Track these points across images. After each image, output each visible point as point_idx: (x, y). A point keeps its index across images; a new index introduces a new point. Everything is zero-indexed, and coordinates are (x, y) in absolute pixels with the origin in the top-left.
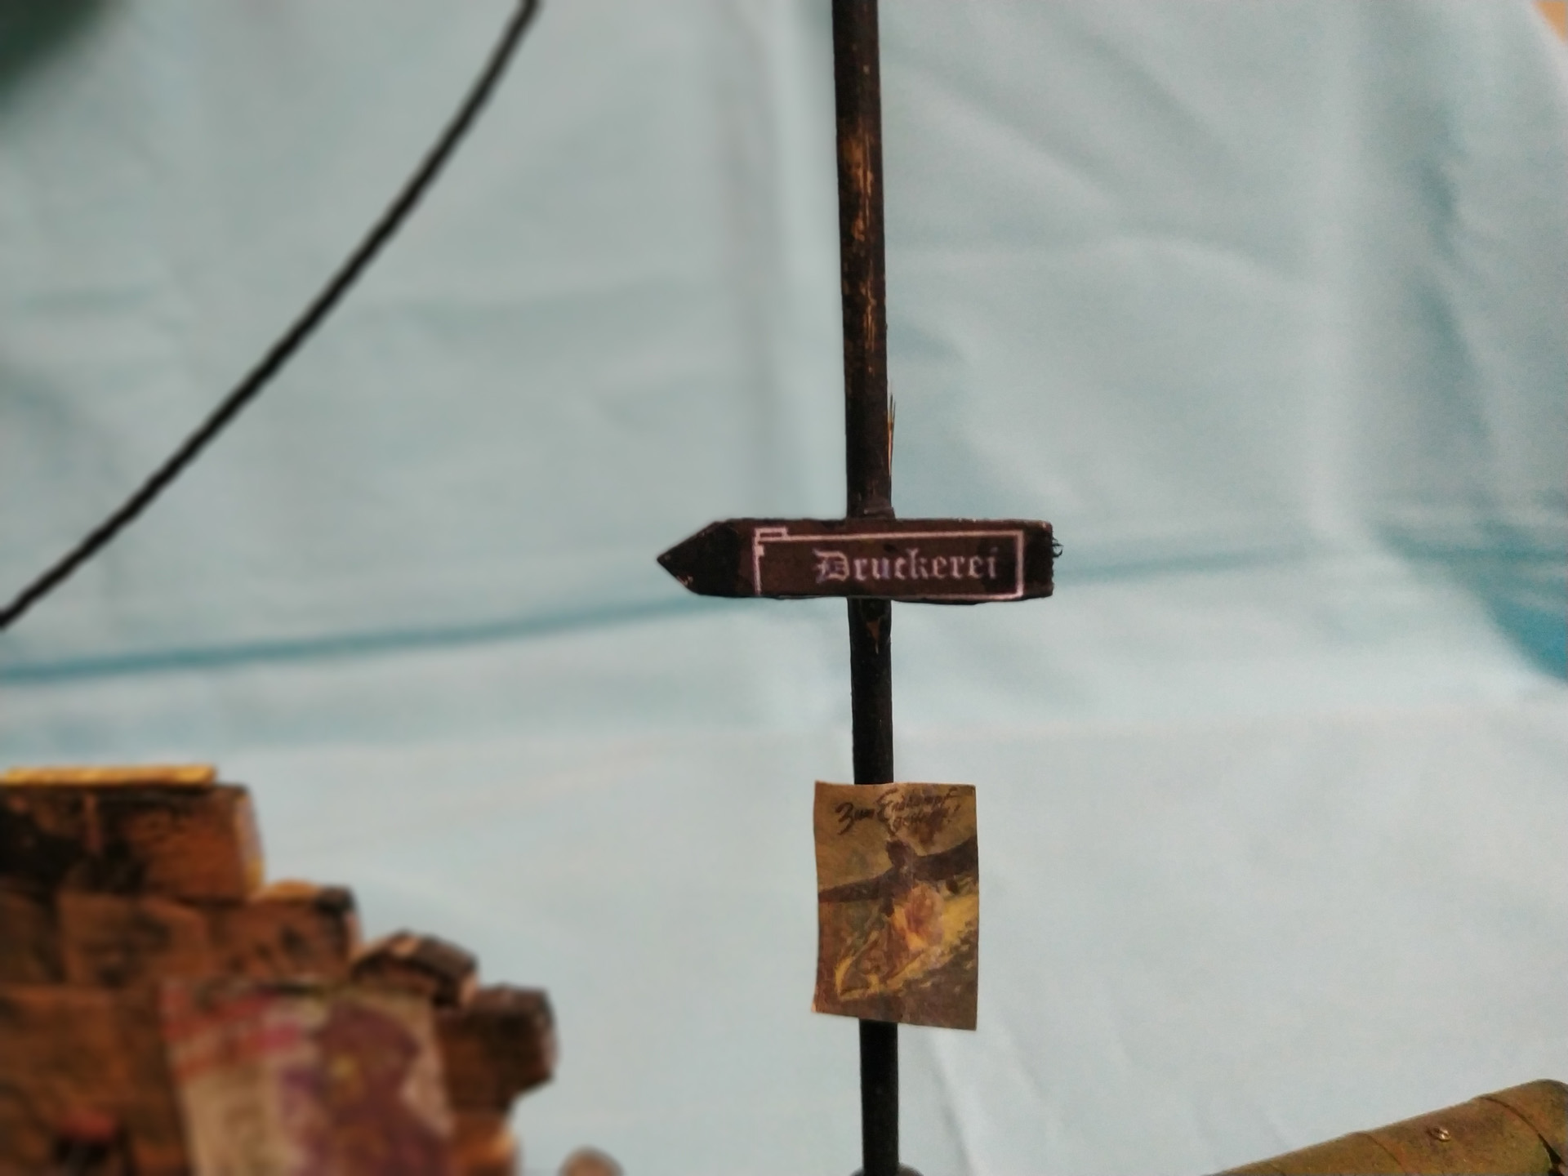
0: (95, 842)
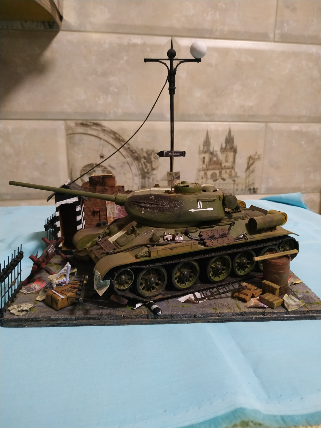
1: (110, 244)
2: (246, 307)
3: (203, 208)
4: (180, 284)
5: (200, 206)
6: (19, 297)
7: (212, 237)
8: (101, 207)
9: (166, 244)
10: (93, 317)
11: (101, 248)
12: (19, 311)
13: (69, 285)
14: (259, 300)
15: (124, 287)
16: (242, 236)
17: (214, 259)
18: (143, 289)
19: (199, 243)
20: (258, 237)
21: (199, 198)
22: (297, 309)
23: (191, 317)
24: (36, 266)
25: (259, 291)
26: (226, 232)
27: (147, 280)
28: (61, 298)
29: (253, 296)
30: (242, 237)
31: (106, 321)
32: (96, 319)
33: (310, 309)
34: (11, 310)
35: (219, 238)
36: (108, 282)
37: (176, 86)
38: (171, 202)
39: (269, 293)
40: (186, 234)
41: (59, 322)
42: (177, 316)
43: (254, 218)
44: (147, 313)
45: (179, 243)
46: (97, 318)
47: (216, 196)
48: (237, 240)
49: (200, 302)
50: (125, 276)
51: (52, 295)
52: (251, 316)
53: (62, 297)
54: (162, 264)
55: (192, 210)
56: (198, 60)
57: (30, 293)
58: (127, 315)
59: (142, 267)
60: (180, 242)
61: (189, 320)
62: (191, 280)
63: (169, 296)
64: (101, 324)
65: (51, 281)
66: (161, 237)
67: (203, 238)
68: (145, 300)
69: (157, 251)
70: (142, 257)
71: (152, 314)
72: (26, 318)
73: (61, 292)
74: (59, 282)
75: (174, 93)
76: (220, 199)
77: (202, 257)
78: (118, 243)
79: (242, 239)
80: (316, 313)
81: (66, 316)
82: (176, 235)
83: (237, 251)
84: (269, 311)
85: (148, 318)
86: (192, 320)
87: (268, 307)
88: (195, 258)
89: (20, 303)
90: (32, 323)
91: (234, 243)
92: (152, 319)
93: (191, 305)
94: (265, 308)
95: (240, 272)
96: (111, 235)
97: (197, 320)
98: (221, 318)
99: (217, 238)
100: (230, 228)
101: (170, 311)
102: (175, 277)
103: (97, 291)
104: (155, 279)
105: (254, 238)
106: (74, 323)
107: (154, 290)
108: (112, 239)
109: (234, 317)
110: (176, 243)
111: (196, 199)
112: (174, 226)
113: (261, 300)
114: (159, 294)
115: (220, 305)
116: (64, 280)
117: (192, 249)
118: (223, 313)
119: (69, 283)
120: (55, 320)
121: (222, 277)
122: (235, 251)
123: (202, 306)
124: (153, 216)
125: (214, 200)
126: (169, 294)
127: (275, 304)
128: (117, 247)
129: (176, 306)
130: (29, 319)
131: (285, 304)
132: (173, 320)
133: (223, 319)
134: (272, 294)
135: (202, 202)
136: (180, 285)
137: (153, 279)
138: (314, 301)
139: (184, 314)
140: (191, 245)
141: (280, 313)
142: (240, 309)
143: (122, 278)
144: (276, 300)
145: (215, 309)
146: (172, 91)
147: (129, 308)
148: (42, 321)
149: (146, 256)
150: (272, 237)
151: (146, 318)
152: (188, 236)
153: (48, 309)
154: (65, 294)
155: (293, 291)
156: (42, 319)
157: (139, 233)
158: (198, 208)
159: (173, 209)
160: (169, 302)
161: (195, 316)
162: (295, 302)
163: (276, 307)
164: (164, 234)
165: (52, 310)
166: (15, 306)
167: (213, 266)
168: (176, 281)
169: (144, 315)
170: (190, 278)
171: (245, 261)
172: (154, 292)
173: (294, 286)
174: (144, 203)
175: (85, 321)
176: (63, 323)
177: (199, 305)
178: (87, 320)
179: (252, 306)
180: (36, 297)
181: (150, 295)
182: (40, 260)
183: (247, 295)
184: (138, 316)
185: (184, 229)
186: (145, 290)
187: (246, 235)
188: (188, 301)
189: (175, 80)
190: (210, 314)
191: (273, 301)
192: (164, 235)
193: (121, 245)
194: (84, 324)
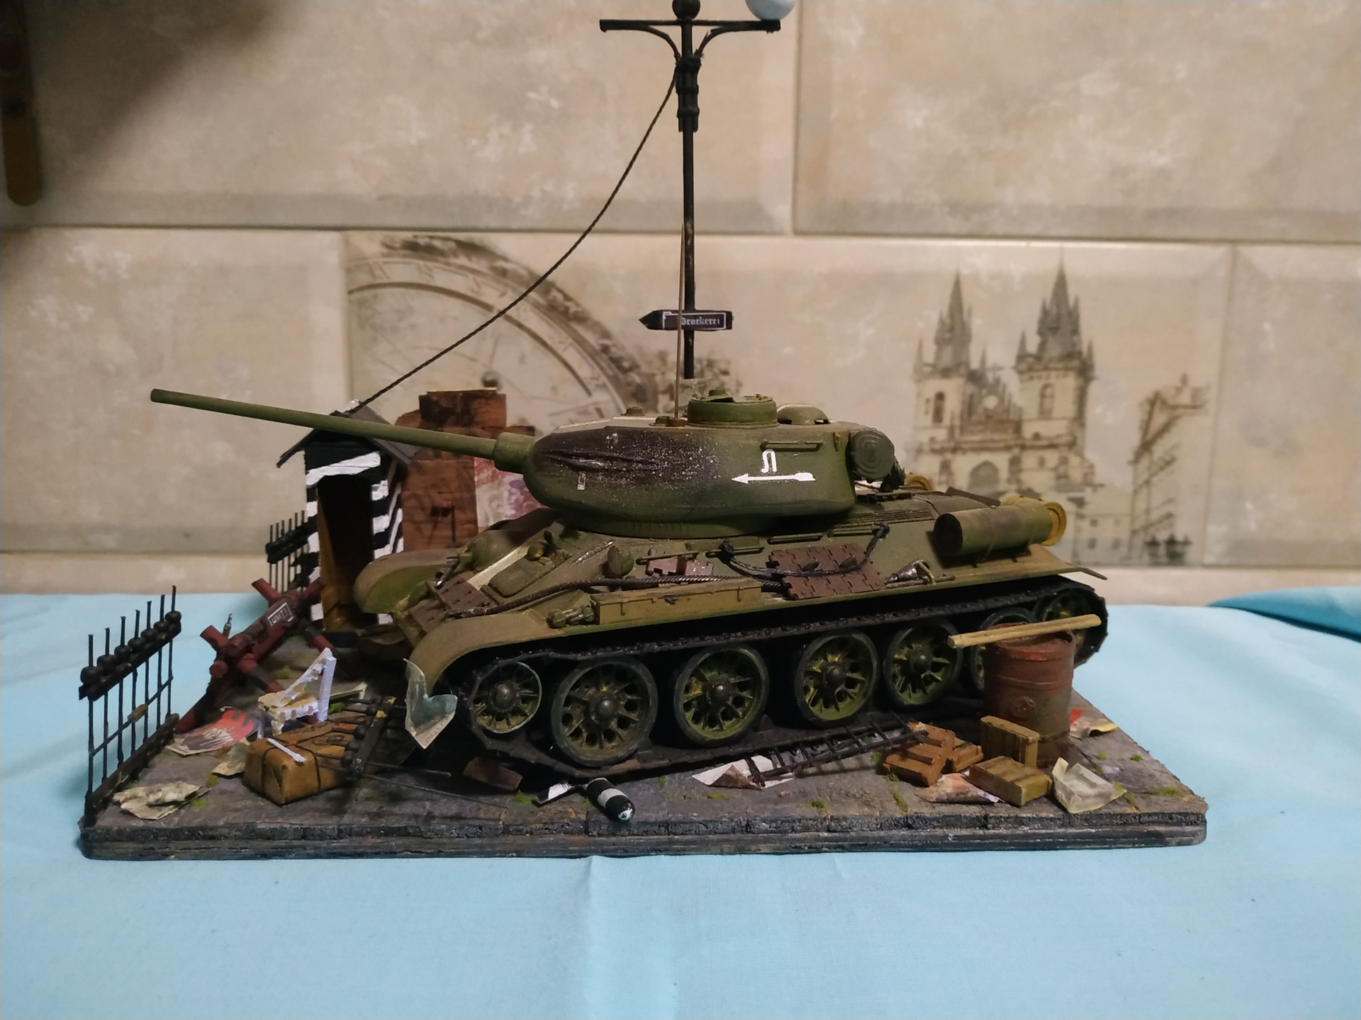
0: (459, 410)
1: (470, 592)
2: (924, 800)
3: (777, 474)
4: (702, 724)
5: (771, 466)
6: (161, 764)
7: (809, 571)
8: (458, 495)
9: (655, 586)
10: (399, 828)
11: (442, 606)
12: (151, 806)
13: (326, 724)
14: (966, 779)
15: (509, 724)
16: (914, 570)
17: (817, 645)
18: (576, 734)
19: (765, 589)
20: (966, 576)
21: (765, 440)
22: (1100, 809)
23: (734, 831)
24: (223, 665)
25: (970, 753)
26: (860, 557)
27: (586, 704)
28: (296, 762)
29: (949, 768)
30: (913, 574)
31: (445, 840)
32: (409, 835)
33: (1144, 810)
34: (124, 802)
35: (835, 573)
36: (451, 701)
37: (700, 104)
38: (673, 453)
39: (1003, 757)
40: (725, 556)
41: (282, 843)
42: (687, 827)
43: (955, 514)
44: (583, 817)
45: (697, 582)
46: (411, 831)
47: (824, 434)
48: (896, 584)
49: (768, 784)
50: (510, 687)
51: (265, 753)
52: (939, 832)
53: (298, 757)
54: (638, 652)
55: (744, 479)
56: (771, 25)
57: (197, 754)
58: (515, 821)
59: (572, 656)
60: (700, 582)
61: (727, 841)
62: (740, 713)
63: (665, 762)
64: (426, 853)
65: (267, 709)
66: (639, 562)
67: (779, 570)
68: (578, 773)
69: (621, 603)
70: (568, 622)
71: (602, 817)
72: (172, 826)
73: (299, 745)
74: (294, 713)
75: (695, 128)
76: (835, 445)
77: (777, 632)
78: (496, 589)
79: (912, 582)
80: (1167, 824)
81: (306, 824)
82: (690, 559)
83: (895, 619)
84: (1002, 814)
85: (587, 832)
86: (739, 840)
87: (999, 802)
88: (752, 636)
89: (158, 781)
90: (190, 844)
91: (883, 591)
92: (600, 835)
93: (737, 794)
94: (990, 803)
95: (910, 696)
96: (478, 569)
97: (754, 842)
98: (834, 834)
99: (828, 574)
100: (871, 546)
101: (663, 809)
102: (686, 701)
103: (414, 734)
104: (615, 703)
105: (952, 579)
106: (335, 848)
107: (614, 744)
108: (480, 579)
109: (882, 833)
110: (690, 582)
111: (756, 443)
112: (685, 529)
113: (977, 777)
114: (630, 757)
115: (834, 795)
116: (311, 709)
117: (742, 603)
118: (845, 819)
119: (327, 720)
120: (269, 834)
121: (846, 709)
122: (890, 618)
123: (775, 797)
124: (615, 499)
125: (819, 445)
126: (663, 759)
127: (1024, 791)
128: (494, 600)
129: (685, 797)
130: (181, 830)
131: (1059, 793)
132: (671, 842)
133: (845, 840)
134: (1015, 760)
135: (776, 450)
136: (703, 728)
137: (606, 703)
138: (1159, 784)
139: (711, 821)
140: (738, 590)
141: (1041, 819)
142: (904, 807)
143: (502, 693)
144: (1027, 777)
145: (817, 806)
146: (688, 120)
147: (526, 800)
148: (226, 838)
149: (583, 622)
150: (1012, 577)
151: (579, 833)
152: (732, 563)
153: (251, 802)
154: (310, 751)
155: (1086, 756)
156: (225, 831)
157: (568, 555)
158: (765, 470)
159: (679, 472)
160: (662, 786)
161: (748, 828)
162: (1093, 785)
163: (1027, 804)
164: (649, 553)
165: (262, 803)
166: (140, 790)
167: (816, 668)
168: (689, 715)
169: (573, 821)
170: (738, 707)
171: (923, 657)
172: (611, 749)
173: (1092, 740)
174: (587, 457)
175: (370, 841)
176: (298, 847)
177: (763, 794)
178: (379, 836)
179: (945, 798)
180: (216, 765)
181: (600, 758)
182: (236, 644)
183: (927, 761)
184: (552, 824)
185: (715, 541)
186: (580, 741)
187: (925, 568)
188: (726, 782)
189: (698, 87)
190: (800, 821)
191: (1017, 780)
192: (649, 557)
193: (505, 593)
194: (369, 851)
